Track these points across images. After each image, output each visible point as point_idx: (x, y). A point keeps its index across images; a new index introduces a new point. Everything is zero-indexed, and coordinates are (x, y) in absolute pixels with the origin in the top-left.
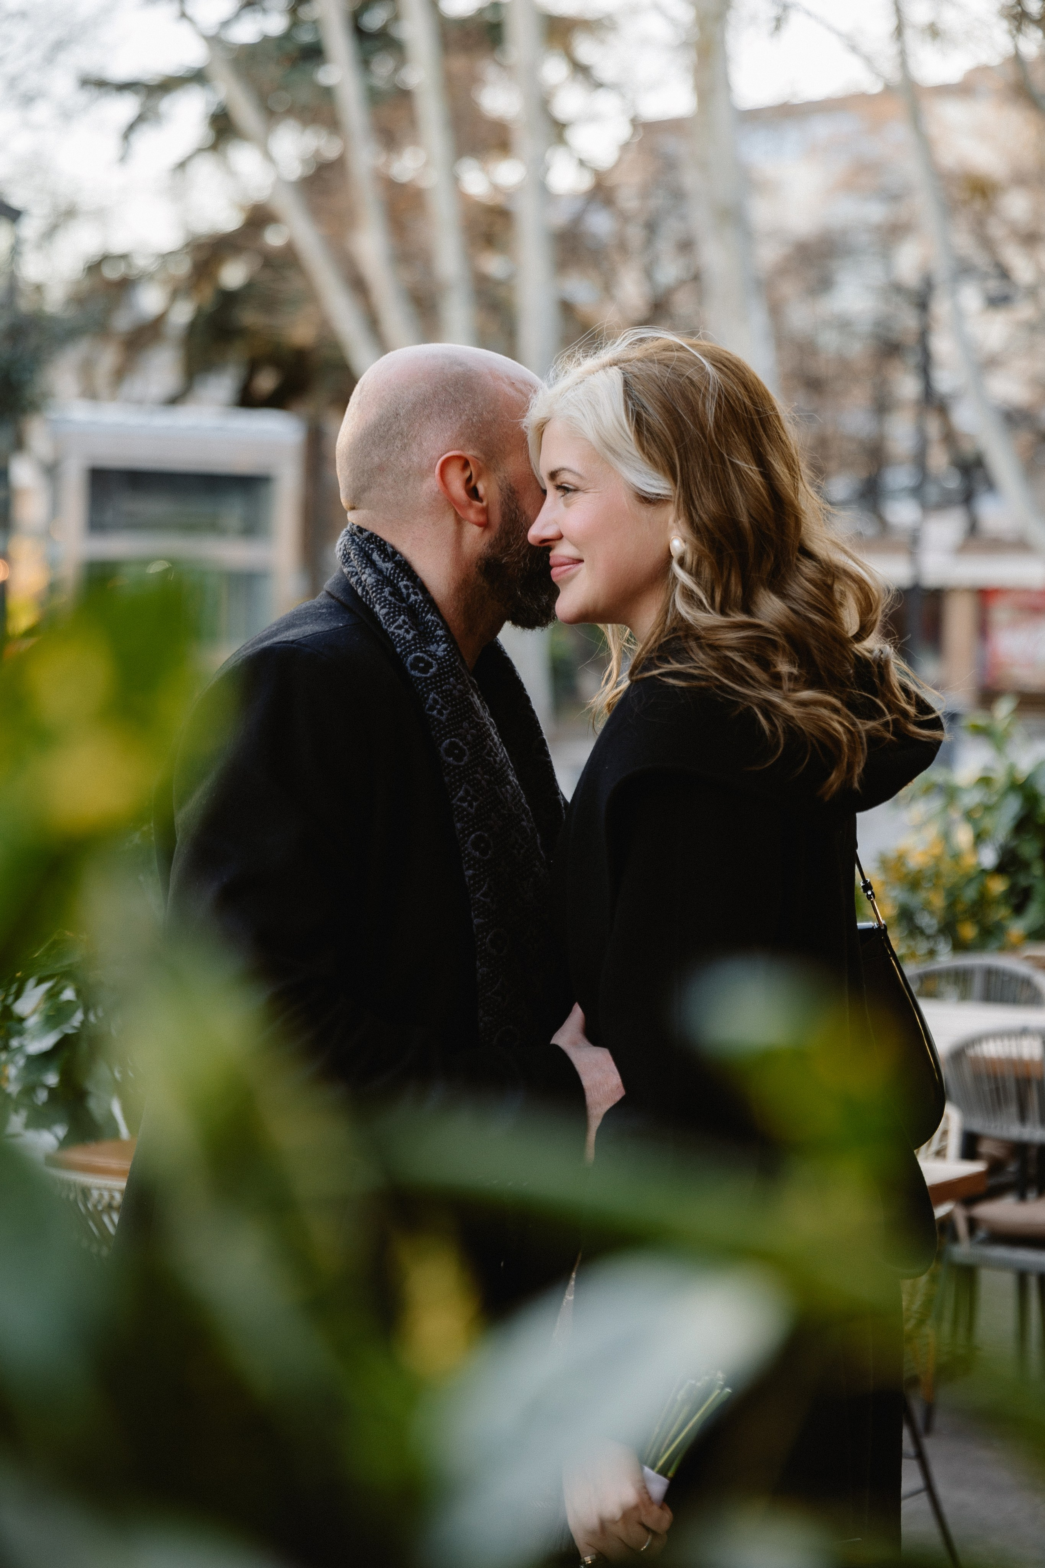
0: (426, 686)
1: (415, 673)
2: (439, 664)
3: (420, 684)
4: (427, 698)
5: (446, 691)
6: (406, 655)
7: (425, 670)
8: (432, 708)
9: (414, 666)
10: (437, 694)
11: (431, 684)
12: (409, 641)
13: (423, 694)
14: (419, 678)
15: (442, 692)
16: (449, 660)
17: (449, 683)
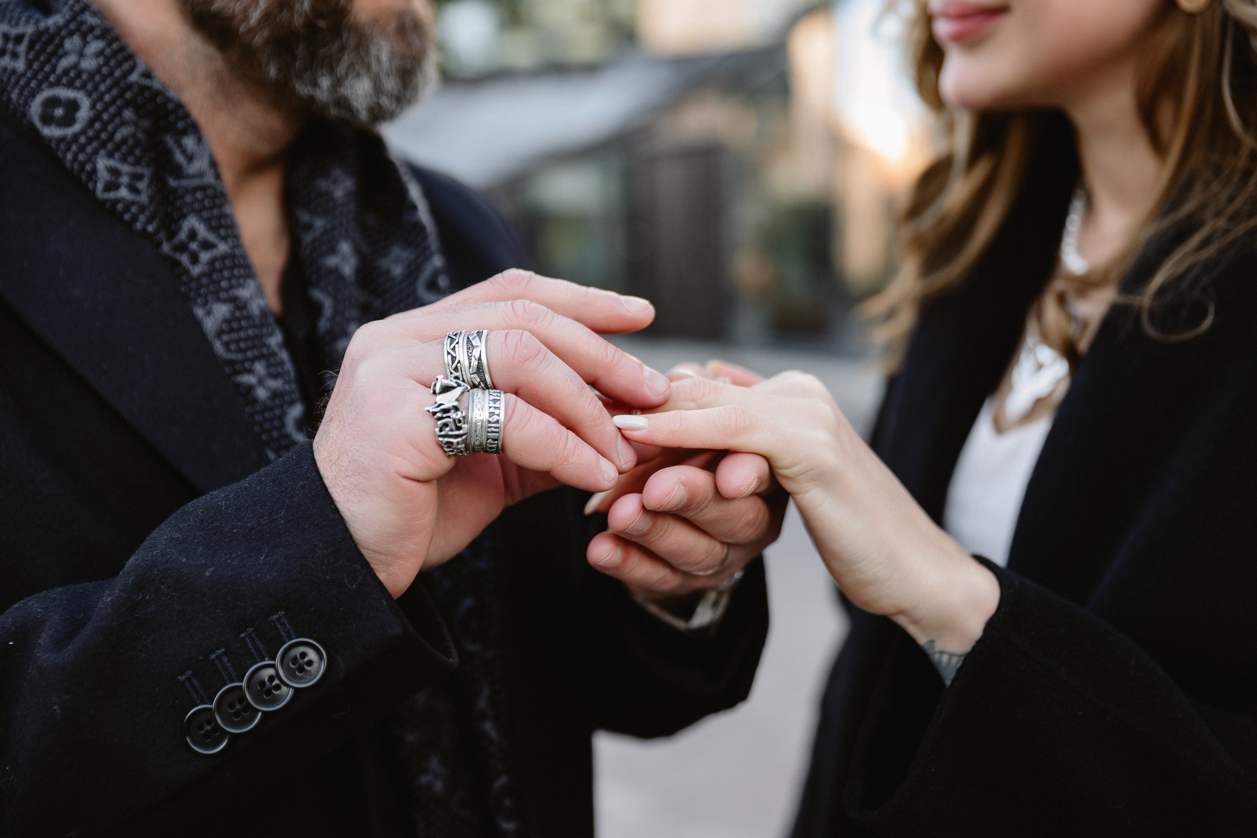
0: (82, 149)
1: (51, 132)
2: (89, 94)
3: (68, 149)
4: (94, 171)
5: (124, 141)
6: (26, 104)
7: (68, 120)
8: (112, 186)
9: (47, 119)
10: (110, 155)
11: (90, 140)
12: (23, 75)
13: (83, 165)
14: (62, 139)
15: (118, 147)
16: (111, 74)
17: (124, 123)
